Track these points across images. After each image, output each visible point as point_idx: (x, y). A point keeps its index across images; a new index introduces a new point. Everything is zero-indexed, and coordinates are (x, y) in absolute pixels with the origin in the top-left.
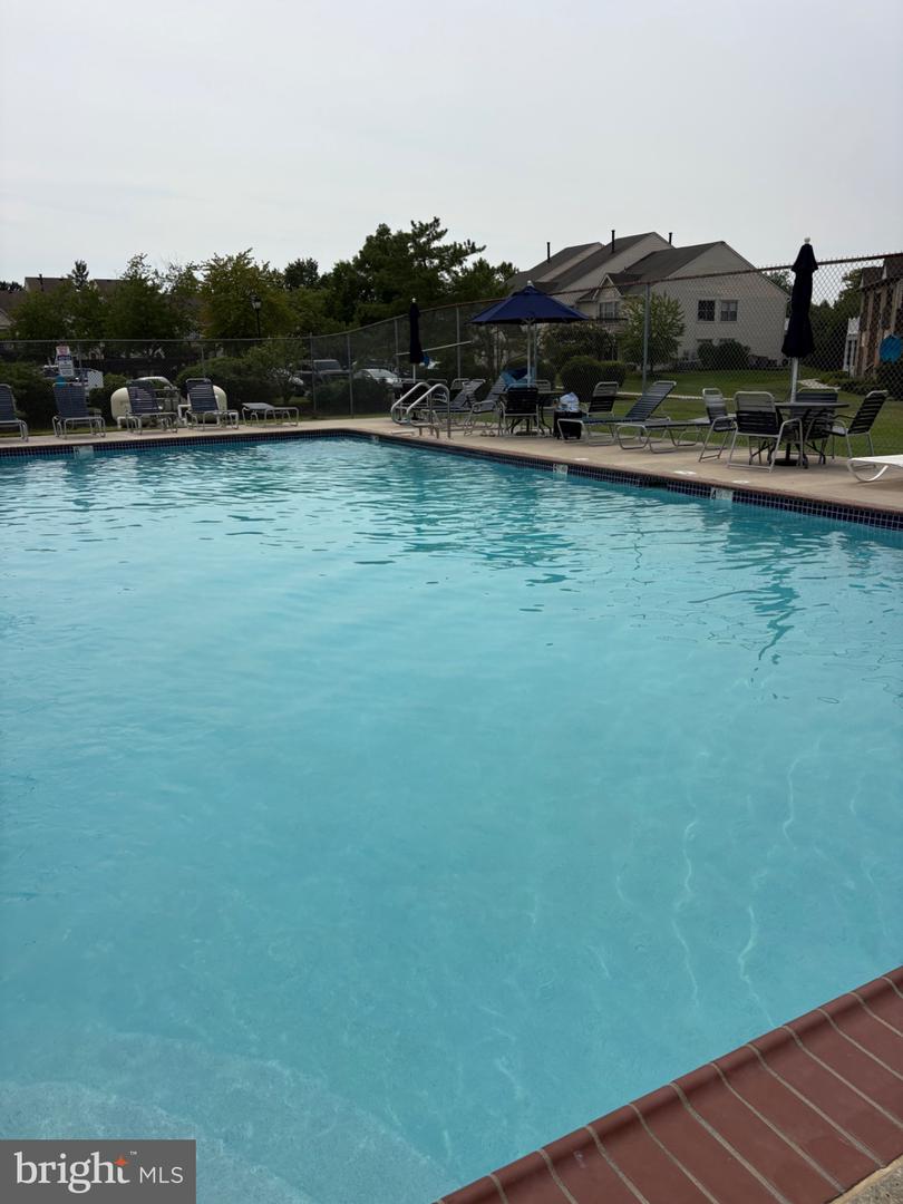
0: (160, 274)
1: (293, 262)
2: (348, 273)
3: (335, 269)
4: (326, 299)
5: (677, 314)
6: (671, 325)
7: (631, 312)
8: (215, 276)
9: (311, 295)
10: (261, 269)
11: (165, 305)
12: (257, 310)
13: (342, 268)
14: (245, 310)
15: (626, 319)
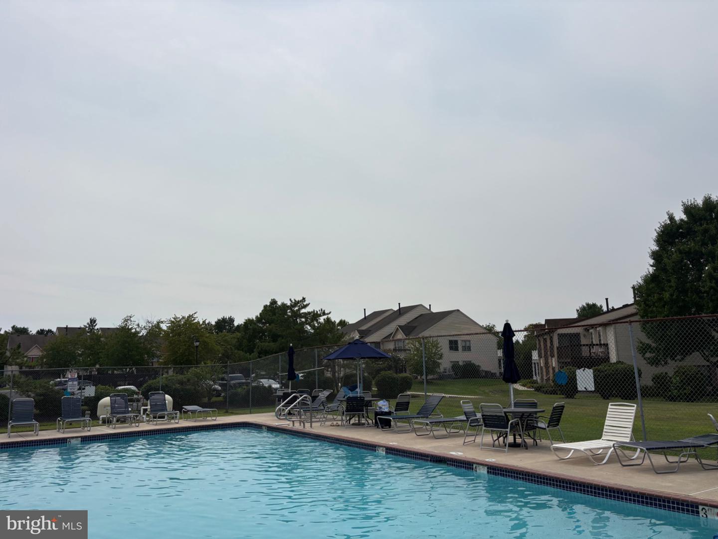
0: (140, 326)
1: (220, 317)
2: (252, 324)
3: (244, 323)
4: (238, 339)
5: (437, 348)
6: (435, 354)
7: (412, 346)
8: (174, 327)
9: (229, 336)
10: (201, 323)
11: (141, 343)
12: (197, 347)
13: (249, 322)
14: (189, 346)
15: (410, 350)
